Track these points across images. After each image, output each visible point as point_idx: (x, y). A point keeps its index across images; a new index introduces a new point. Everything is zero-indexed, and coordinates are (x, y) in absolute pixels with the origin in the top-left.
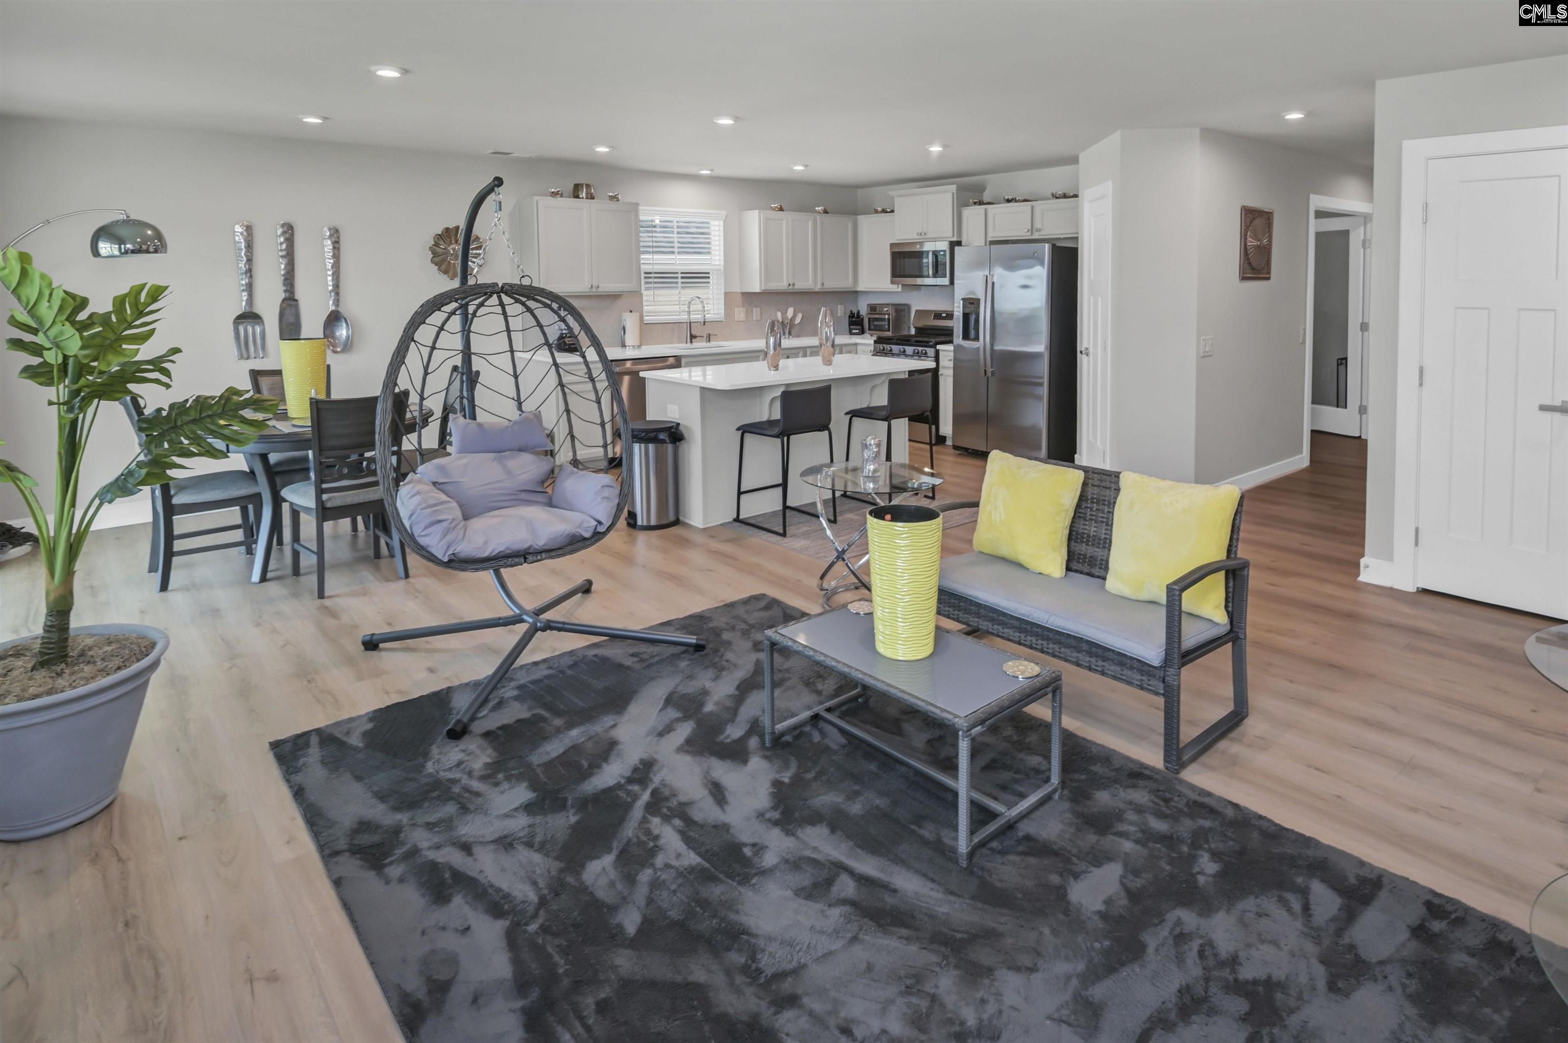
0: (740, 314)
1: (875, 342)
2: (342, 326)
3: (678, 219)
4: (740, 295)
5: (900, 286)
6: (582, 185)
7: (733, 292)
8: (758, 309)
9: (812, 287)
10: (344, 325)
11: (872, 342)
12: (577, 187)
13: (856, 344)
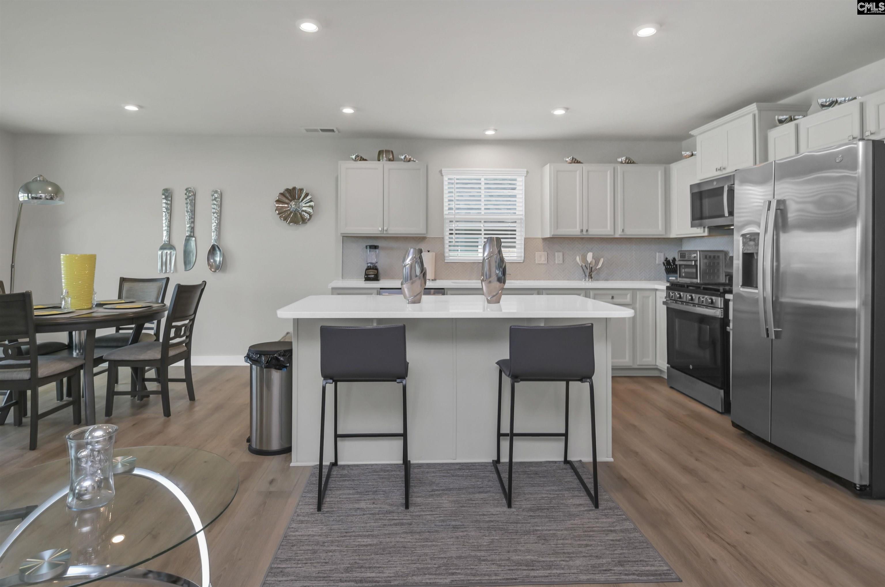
0: (541, 257)
1: (668, 288)
2: (217, 254)
3: (485, 177)
4: (541, 241)
5: (706, 229)
6: (383, 151)
7: (534, 238)
8: (561, 254)
9: (612, 233)
10: (218, 252)
11: (664, 288)
12: (380, 153)
13: (656, 290)
